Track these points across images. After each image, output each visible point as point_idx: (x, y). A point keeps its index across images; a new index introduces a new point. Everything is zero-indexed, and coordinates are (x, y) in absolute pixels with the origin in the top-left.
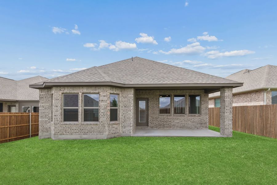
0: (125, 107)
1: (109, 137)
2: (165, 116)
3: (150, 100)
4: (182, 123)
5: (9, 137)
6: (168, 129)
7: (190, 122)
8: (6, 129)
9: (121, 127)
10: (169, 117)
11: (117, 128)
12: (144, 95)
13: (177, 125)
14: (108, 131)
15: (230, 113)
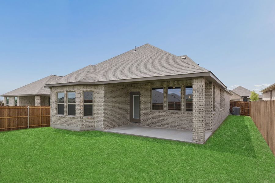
0: (98, 103)
1: (82, 129)
2: (157, 112)
3: (142, 94)
4: (176, 121)
5: (42, 124)
6: (160, 128)
7: (187, 121)
8: (39, 118)
9: (95, 122)
10: (161, 114)
11: (91, 123)
12: (136, 89)
13: (170, 124)
14: (81, 124)
15: (200, 111)
